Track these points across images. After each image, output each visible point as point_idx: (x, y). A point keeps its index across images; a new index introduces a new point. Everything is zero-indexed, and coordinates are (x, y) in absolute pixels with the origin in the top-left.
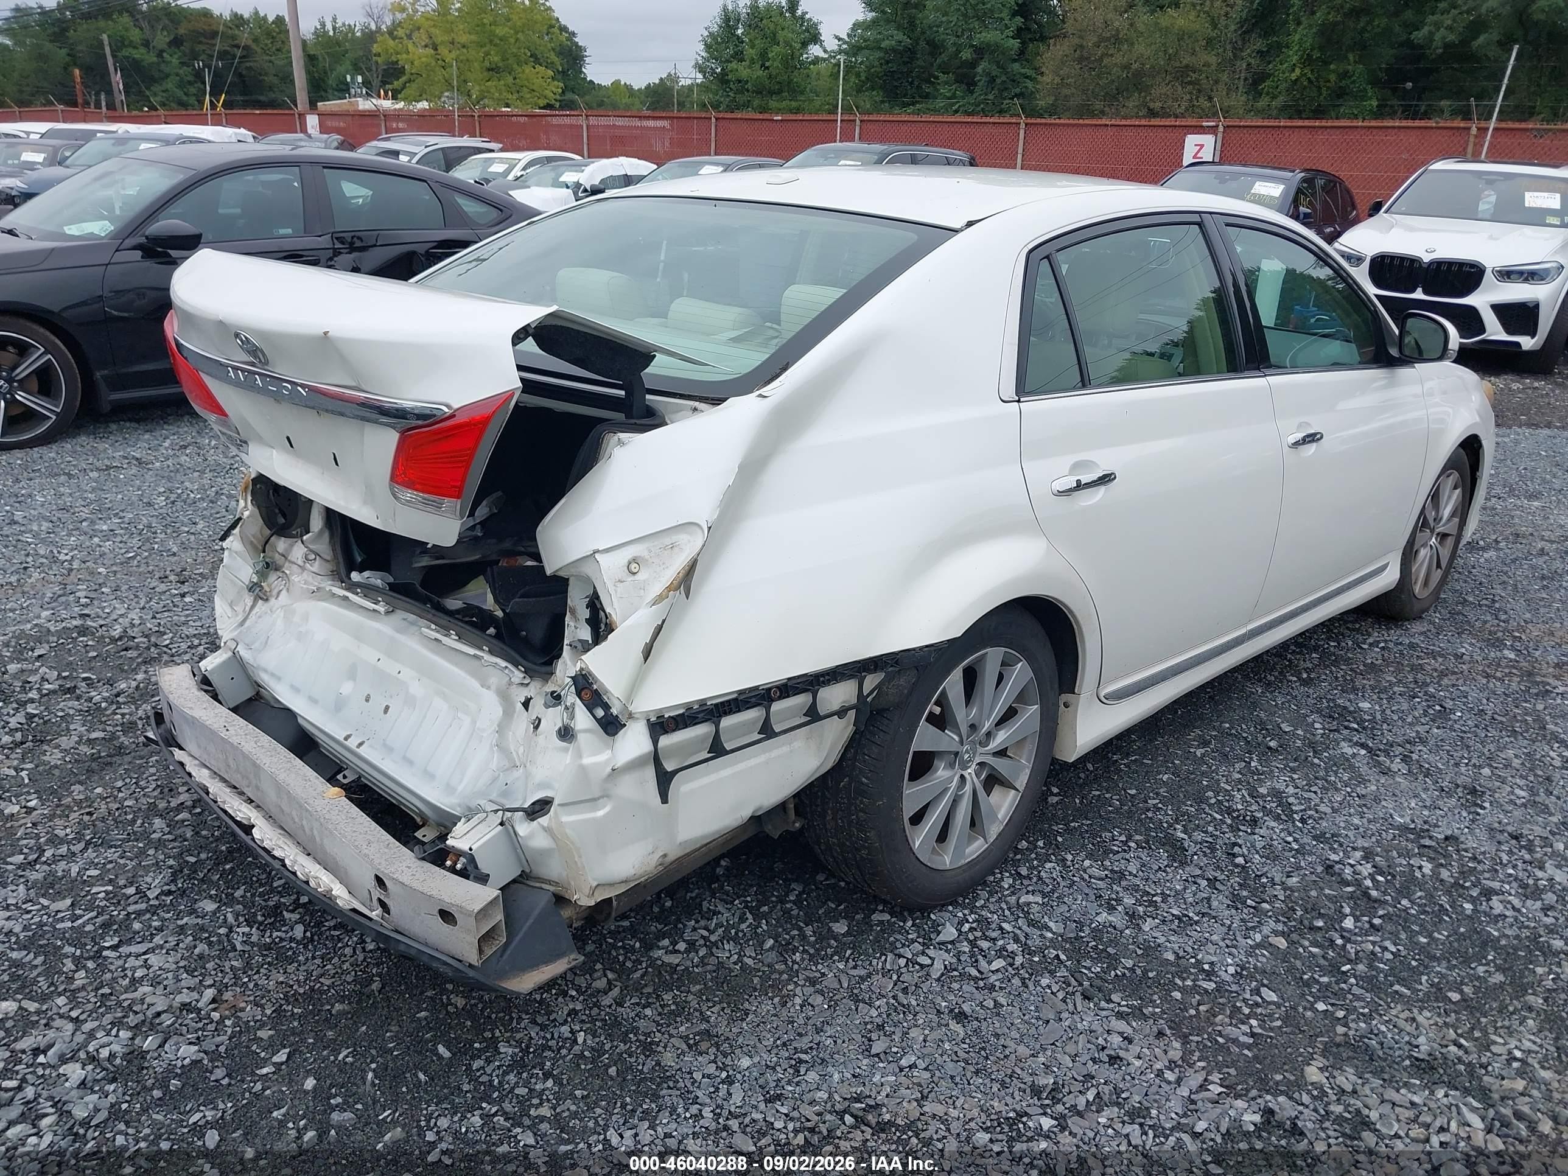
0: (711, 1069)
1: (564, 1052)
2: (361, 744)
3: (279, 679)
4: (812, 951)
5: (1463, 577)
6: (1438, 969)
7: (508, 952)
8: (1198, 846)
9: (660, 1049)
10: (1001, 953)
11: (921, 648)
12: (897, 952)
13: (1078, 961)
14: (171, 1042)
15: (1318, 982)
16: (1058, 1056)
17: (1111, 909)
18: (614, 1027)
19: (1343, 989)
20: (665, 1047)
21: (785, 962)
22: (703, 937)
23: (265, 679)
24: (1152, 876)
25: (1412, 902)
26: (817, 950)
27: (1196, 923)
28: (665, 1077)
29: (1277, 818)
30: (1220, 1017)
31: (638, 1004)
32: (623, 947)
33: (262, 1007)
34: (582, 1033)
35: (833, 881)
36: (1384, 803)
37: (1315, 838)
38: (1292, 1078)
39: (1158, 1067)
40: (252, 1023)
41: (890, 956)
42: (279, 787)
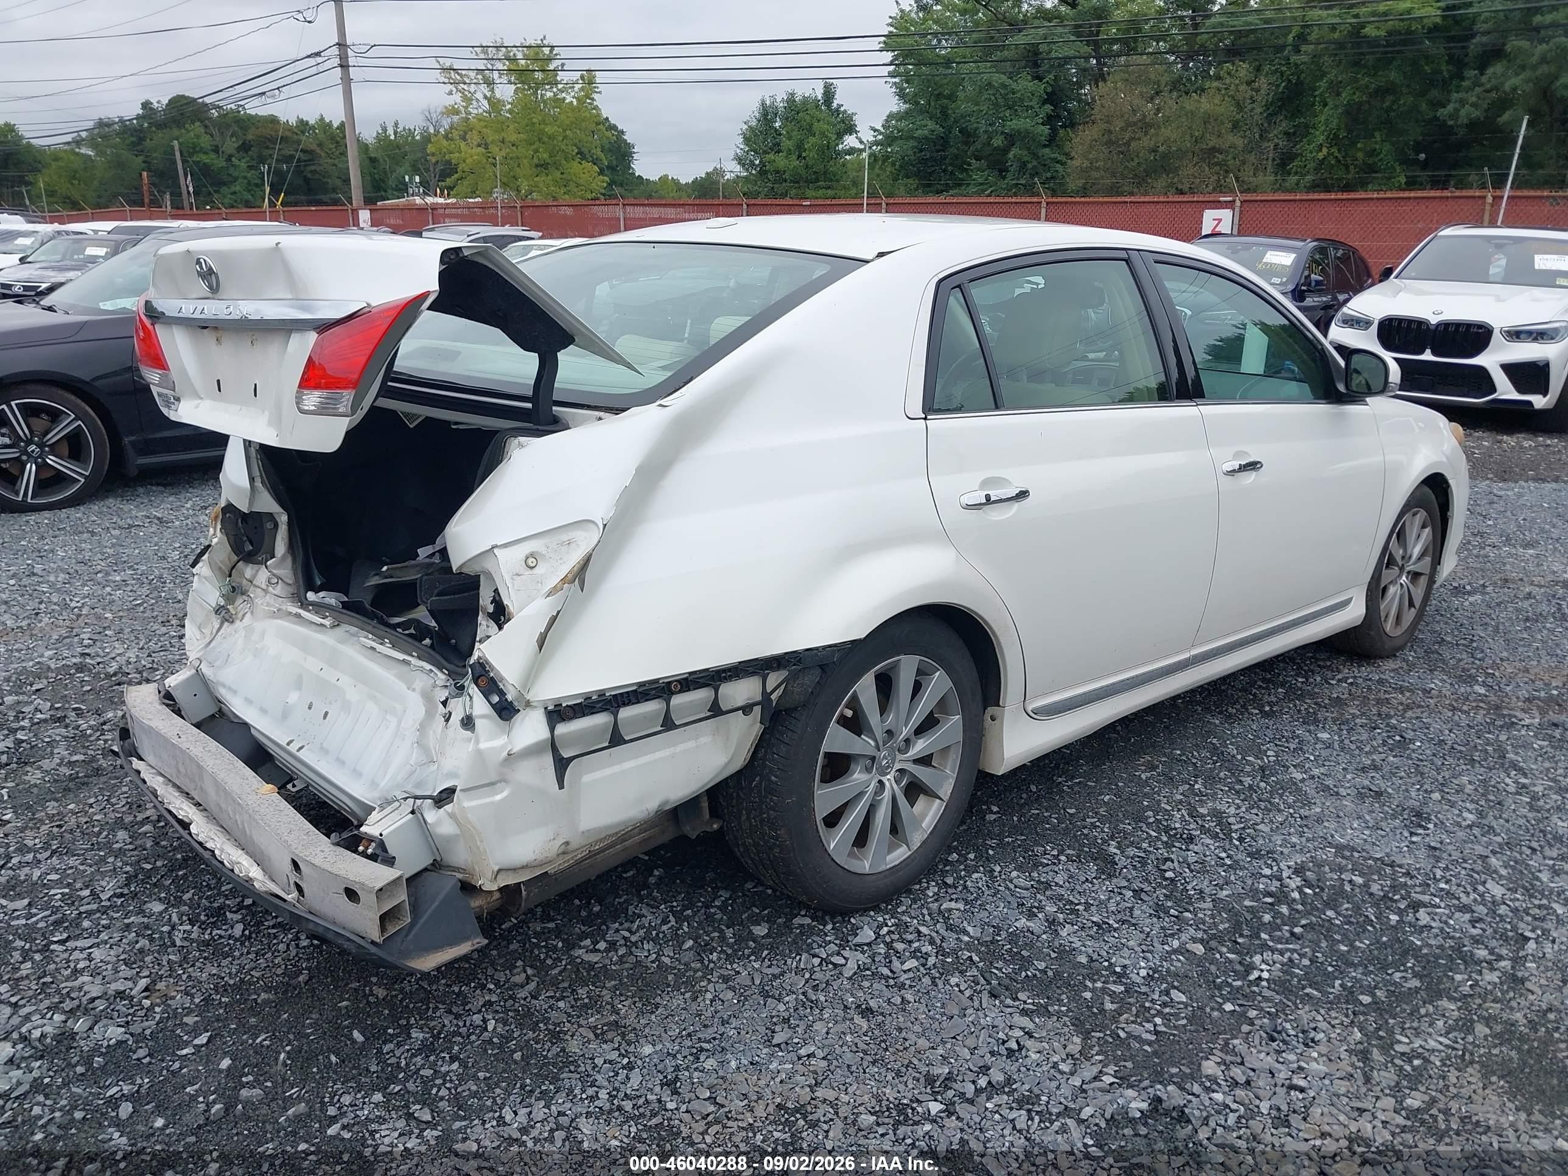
0: (614, 1055)
1: (473, 1038)
2: (301, 748)
3: (235, 692)
4: (729, 951)
5: (1445, 619)
6: (1354, 974)
7: (413, 933)
8: (1129, 860)
9: (567, 1037)
10: (915, 954)
11: (825, 648)
12: (812, 952)
13: (991, 963)
14: (100, 1024)
15: (1230, 985)
16: (957, 1049)
17: (1031, 916)
18: (527, 1018)
19: (1254, 992)
20: (572, 1036)
21: (702, 961)
22: (624, 938)
23: (223, 693)
24: (1078, 887)
25: (1338, 913)
26: (735, 951)
27: (1115, 930)
28: (568, 1062)
29: (1215, 836)
30: (1125, 1016)
31: (552, 997)
32: (545, 947)
33: (192, 996)
34: (493, 1022)
35: (760, 889)
36: (1326, 824)
37: (1249, 855)
38: (1188, 1071)
39: (1055, 1060)
40: (180, 1010)
41: (804, 956)
42: (218, 786)
